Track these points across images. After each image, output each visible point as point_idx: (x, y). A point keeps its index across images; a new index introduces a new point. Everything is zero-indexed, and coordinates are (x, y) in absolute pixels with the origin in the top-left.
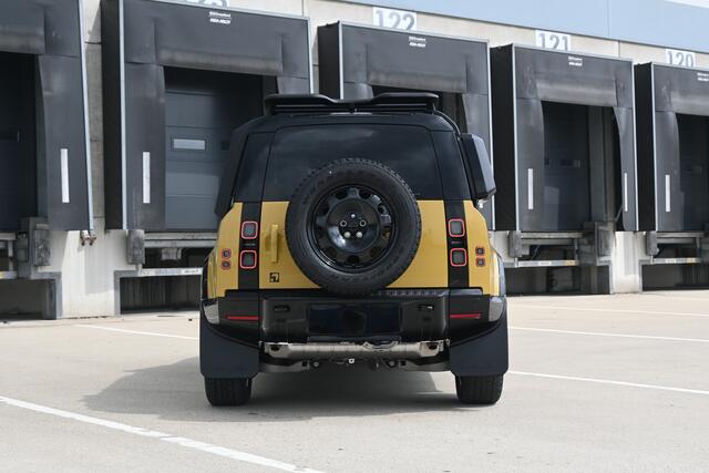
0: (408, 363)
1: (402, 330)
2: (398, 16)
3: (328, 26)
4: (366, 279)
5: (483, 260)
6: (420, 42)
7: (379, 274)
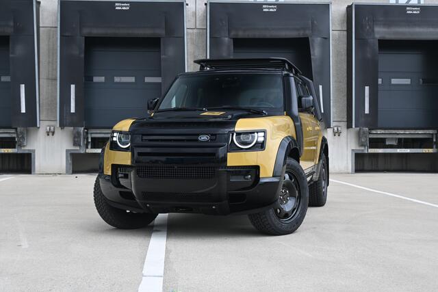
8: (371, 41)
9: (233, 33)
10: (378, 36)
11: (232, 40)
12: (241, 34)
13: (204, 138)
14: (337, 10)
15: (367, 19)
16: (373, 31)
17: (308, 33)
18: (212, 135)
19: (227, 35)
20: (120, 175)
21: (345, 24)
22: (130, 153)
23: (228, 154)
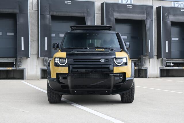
8: (112, 19)
9: (51, 13)
10: (115, 17)
11: (51, 16)
12: (55, 14)
13: (103, 60)
14: (97, 5)
15: (110, 9)
16: (113, 15)
17: (85, 15)
18: (106, 59)
19: (48, 14)
20: (61, 78)
21: (100, 11)
22: (68, 68)
23: (114, 67)
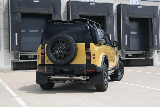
0: (84, 81)
1: (75, 74)
2: (137, 2)
3: (119, 5)
4: (63, 62)
5: (95, 57)
6: (141, 7)
7: (65, 61)
12: (132, 16)
19: (127, 16)
